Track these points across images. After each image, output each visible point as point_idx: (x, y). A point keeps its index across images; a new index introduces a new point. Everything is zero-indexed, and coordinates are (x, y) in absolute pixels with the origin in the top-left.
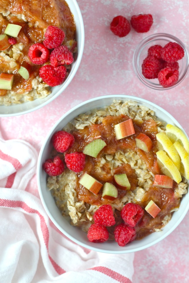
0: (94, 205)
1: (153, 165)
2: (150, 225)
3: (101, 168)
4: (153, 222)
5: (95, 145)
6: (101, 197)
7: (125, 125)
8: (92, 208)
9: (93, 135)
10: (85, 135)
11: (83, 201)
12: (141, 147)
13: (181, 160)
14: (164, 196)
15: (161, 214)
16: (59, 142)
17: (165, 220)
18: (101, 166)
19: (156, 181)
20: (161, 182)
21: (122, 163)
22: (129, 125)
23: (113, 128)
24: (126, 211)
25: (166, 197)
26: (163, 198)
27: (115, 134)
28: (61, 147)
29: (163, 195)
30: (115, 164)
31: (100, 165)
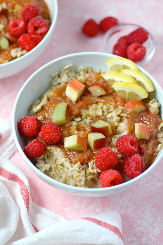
0: (91, 161)
1: (117, 102)
2: (150, 148)
3: (76, 129)
4: (150, 144)
5: (58, 110)
6: (92, 152)
7: (73, 84)
8: (91, 165)
9: (52, 108)
10: (46, 114)
11: (79, 161)
12: (97, 93)
13: (135, 79)
14: (144, 119)
15: (153, 134)
16: (25, 124)
17: (159, 138)
18: (75, 128)
19: (128, 108)
20: (133, 105)
21: (91, 118)
22: (76, 82)
23: (65, 96)
24: (121, 142)
25: (146, 118)
26: (145, 121)
27: (70, 99)
28: (30, 126)
29: (142, 119)
30: (86, 123)
31: (73, 128)
